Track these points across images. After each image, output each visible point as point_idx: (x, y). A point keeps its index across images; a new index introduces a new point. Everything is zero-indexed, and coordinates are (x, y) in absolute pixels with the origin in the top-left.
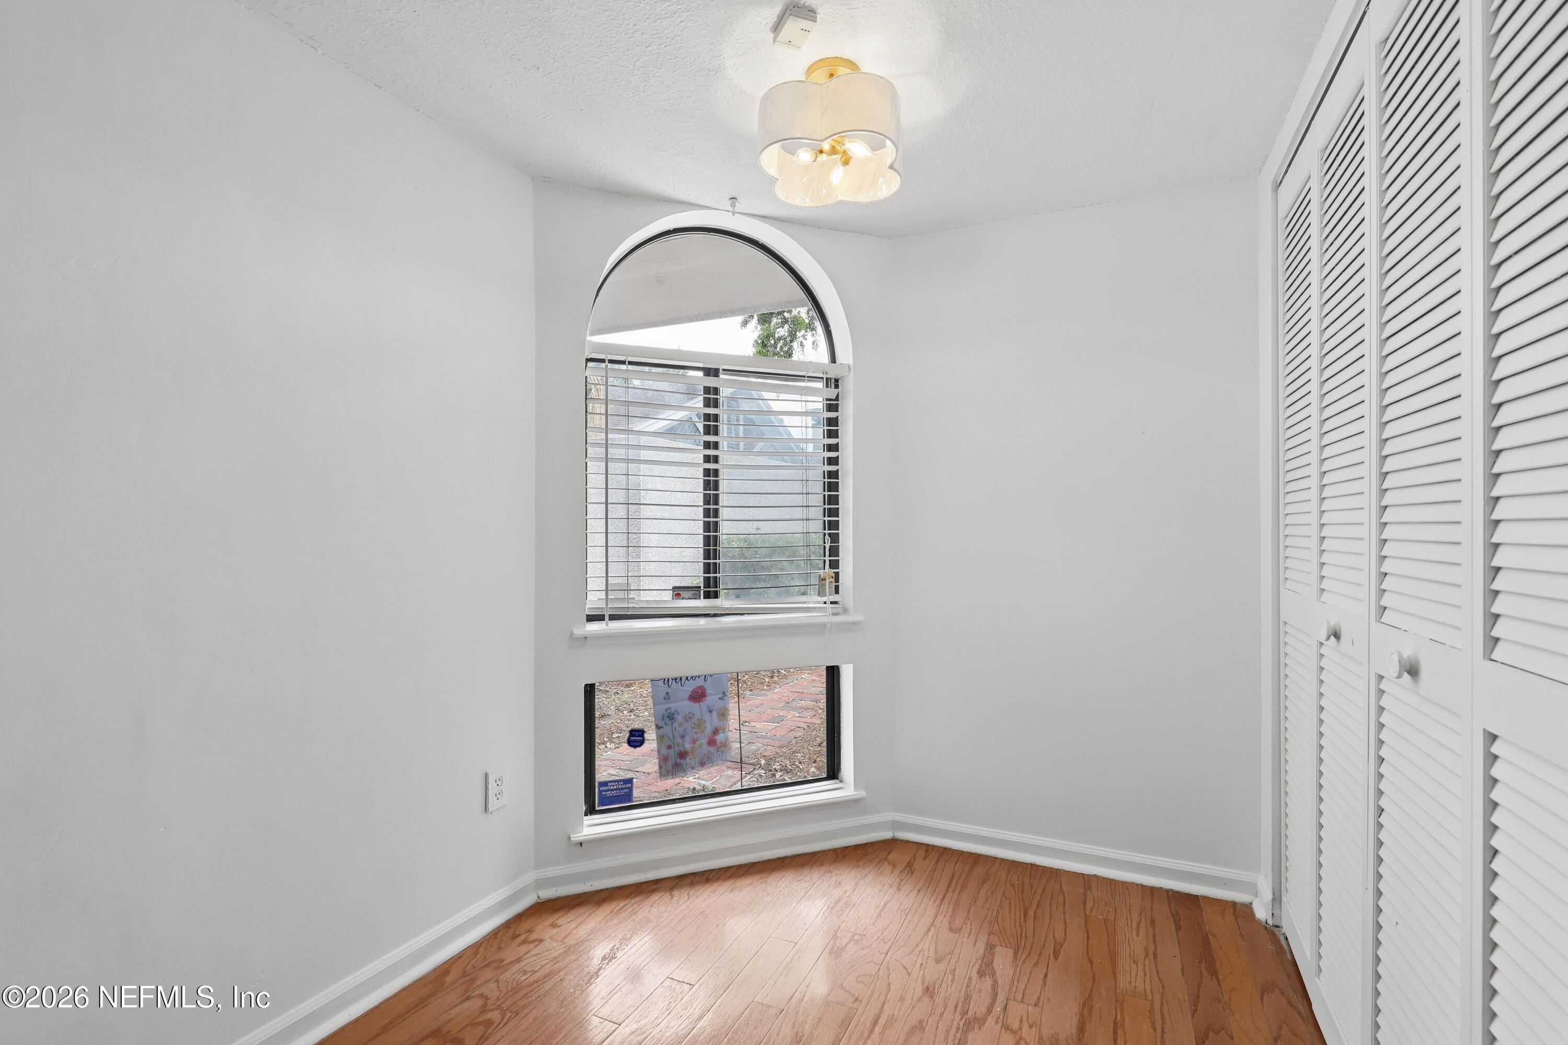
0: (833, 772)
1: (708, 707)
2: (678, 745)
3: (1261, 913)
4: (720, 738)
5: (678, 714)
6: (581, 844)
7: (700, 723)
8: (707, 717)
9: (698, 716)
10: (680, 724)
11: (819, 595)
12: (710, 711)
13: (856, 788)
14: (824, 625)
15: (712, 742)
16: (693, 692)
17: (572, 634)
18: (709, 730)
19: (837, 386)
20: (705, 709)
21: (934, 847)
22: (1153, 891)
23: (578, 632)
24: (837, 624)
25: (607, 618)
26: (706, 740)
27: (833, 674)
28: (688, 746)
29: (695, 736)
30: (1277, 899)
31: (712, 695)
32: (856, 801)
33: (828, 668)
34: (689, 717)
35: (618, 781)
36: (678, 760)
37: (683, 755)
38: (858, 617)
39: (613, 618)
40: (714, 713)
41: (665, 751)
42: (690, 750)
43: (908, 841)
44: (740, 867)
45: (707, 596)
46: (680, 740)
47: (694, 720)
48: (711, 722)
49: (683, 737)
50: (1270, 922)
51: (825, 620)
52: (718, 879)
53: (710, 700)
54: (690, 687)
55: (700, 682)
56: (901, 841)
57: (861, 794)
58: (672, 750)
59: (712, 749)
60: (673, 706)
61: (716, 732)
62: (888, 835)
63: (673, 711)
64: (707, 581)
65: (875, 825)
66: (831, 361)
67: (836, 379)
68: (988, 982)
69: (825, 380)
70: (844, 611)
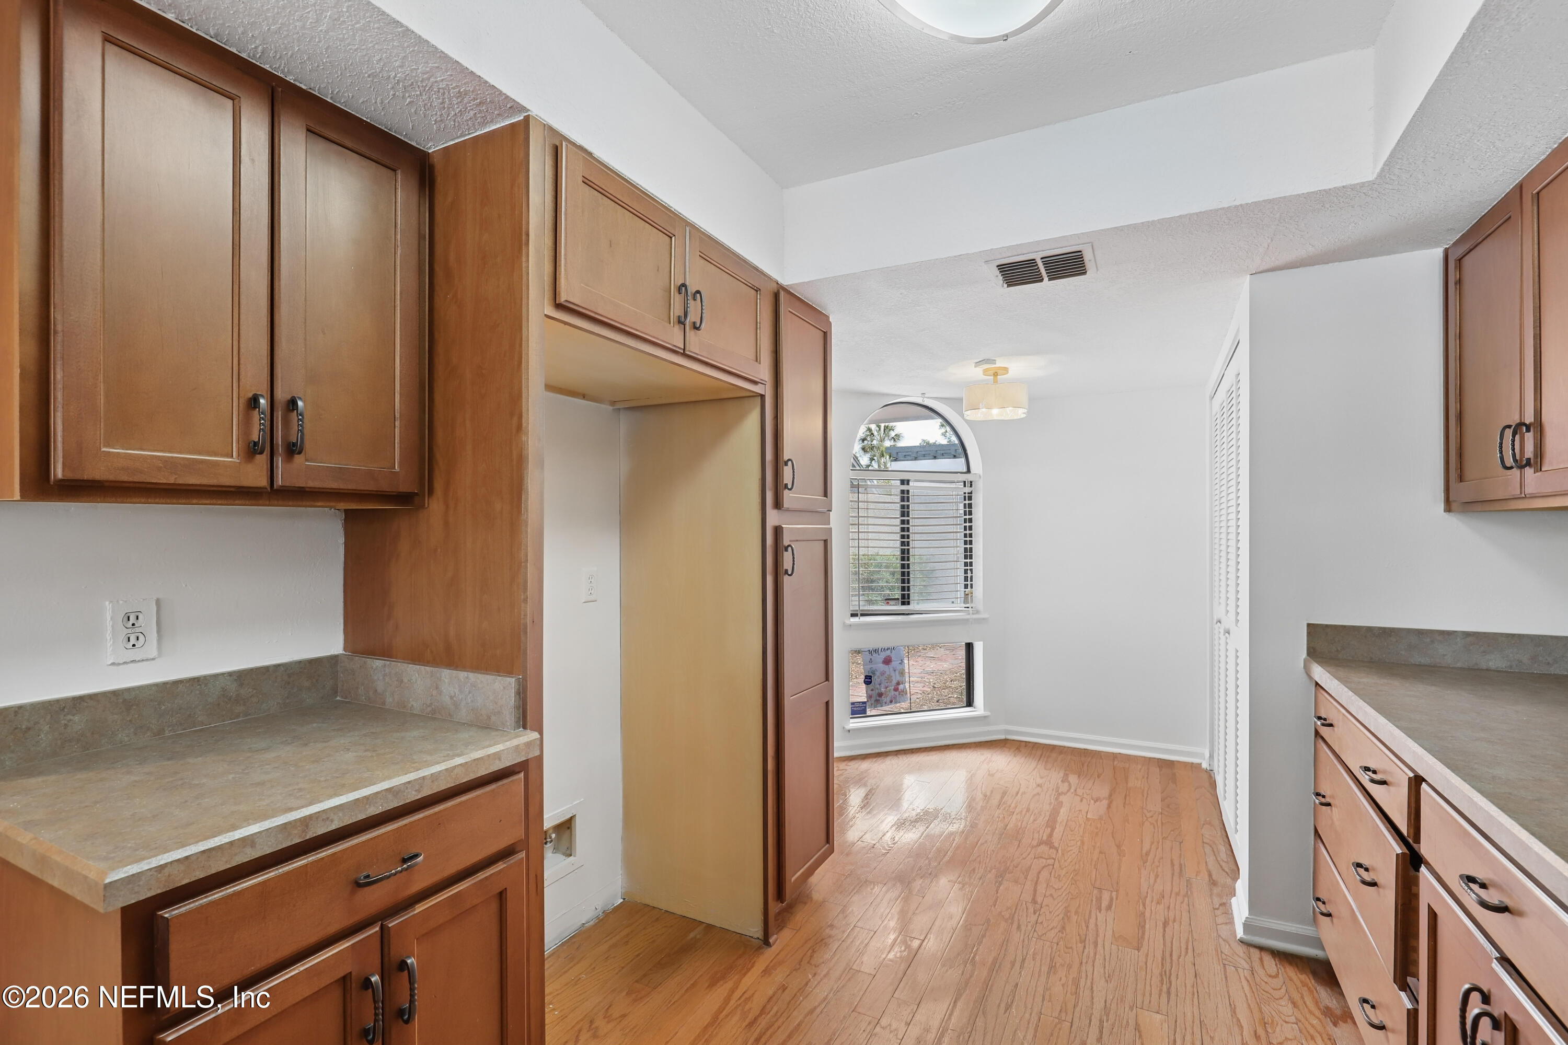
0: (970, 703)
1: (893, 668)
2: (877, 689)
3: (1205, 765)
4: (901, 687)
5: (877, 671)
6: (849, 731)
7: (889, 678)
8: (893, 674)
9: (888, 673)
10: (878, 677)
11: (964, 603)
12: (895, 671)
13: (984, 710)
14: (967, 620)
15: (896, 690)
16: (885, 659)
17: (844, 623)
18: (894, 682)
19: (971, 486)
20: (891, 669)
21: (1029, 742)
22: (1150, 760)
23: (847, 622)
24: (975, 619)
25: (859, 615)
26: (893, 687)
27: (969, 647)
28: (883, 690)
29: (887, 684)
30: (1211, 756)
31: (895, 661)
32: (985, 717)
33: (966, 643)
34: (883, 674)
35: (859, 702)
36: (878, 698)
37: (880, 695)
38: (985, 616)
39: (862, 615)
40: (897, 672)
41: (870, 692)
42: (883, 692)
43: (1014, 740)
44: (926, 748)
45: (903, 604)
46: (878, 686)
47: (886, 675)
48: (896, 678)
49: (880, 684)
50: (1208, 769)
51: (968, 617)
52: (917, 752)
53: (894, 664)
54: (883, 655)
55: (888, 653)
56: (1011, 740)
57: (988, 713)
58: (874, 692)
59: (897, 693)
60: (874, 666)
61: (898, 684)
62: (1003, 737)
63: (874, 669)
64: (903, 596)
65: (996, 731)
66: (969, 471)
67: (971, 482)
68: (1066, 784)
69: (965, 482)
70: (978, 612)
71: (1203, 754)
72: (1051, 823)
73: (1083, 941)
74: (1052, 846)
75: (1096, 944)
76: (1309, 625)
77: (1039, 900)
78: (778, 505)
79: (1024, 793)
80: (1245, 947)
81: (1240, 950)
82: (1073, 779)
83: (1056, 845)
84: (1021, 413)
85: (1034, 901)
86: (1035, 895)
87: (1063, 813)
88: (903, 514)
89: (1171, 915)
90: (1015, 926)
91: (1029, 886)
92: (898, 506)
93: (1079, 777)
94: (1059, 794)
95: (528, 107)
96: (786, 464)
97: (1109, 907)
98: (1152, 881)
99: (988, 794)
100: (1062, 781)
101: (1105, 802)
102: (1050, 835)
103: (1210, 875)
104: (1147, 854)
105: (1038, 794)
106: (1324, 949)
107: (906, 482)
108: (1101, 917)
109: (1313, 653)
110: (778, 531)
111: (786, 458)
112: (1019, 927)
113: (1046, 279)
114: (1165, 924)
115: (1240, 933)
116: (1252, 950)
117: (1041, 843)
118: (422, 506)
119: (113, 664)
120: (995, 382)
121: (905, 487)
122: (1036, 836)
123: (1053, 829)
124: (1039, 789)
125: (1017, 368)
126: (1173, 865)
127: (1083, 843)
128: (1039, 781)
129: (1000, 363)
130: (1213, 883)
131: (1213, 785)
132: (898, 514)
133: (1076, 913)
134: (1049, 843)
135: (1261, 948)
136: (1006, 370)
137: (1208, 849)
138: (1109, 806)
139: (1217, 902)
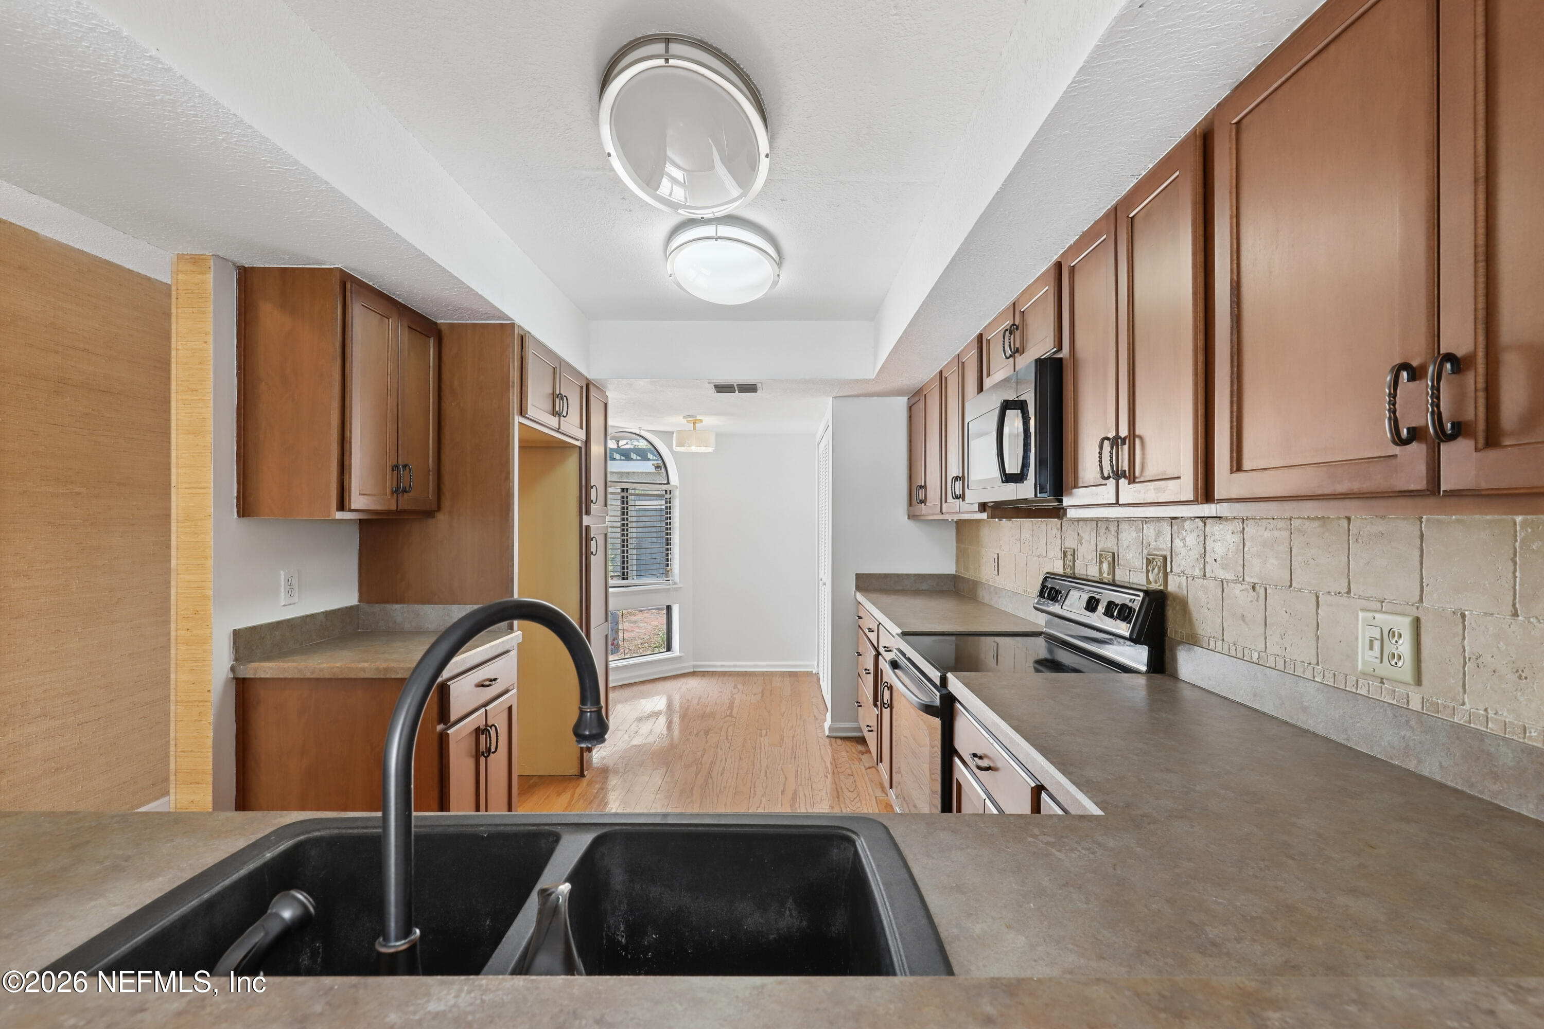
0: (669, 649)
3: (813, 671)
4: (616, 642)
11: (666, 577)
13: (680, 653)
14: (669, 589)
18: (613, 638)
19: (670, 494)
21: (710, 671)
24: (674, 589)
27: (669, 608)
32: (680, 657)
33: (667, 606)
38: (680, 586)
40: (615, 630)
43: (699, 671)
44: (641, 682)
45: (623, 579)
48: (614, 634)
50: (816, 673)
51: (669, 587)
52: (636, 685)
57: (682, 654)
61: (615, 639)
62: (694, 670)
64: (623, 574)
65: (688, 666)
66: (668, 483)
67: (670, 491)
68: (736, 690)
69: (666, 491)
70: (675, 584)
71: (814, 665)
72: (731, 707)
73: (755, 748)
74: (732, 717)
75: (761, 748)
76: (856, 574)
77: (730, 738)
78: (588, 513)
79: (711, 697)
80: (829, 739)
81: (828, 740)
82: (740, 686)
83: (735, 716)
84: (710, 450)
85: (727, 738)
86: (727, 736)
87: (737, 703)
88: (623, 514)
89: (796, 733)
90: (719, 748)
91: (723, 734)
92: (619, 508)
93: (743, 685)
94: (733, 695)
95: (514, 318)
96: (592, 487)
97: (766, 735)
98: (787, 722)
99: (690, 699)
100: (734, 688)
101: (760, 695)
102: (731, 712)
103: (815, 716)
104: (784, 713)
105: (720, 696)
106: (862, 732)
107: (625, 490)
108: (762, 739)
109: (858, 588)
110: (588, 528)
111: (592, 485)
112: (721, 749)
113: (737, 391)
114: (793, 737)
115: (827, 733)
116: (832, 739)
117: (726, 716)
118: (434, 517)
119: (284, 605)
120: (694, 428)
121: (625, 494)
122: (723, 714)
123: (732, 710)
124: (720, 694)
125: (708, 421)
126: (797, 715)
127: (749, 713)
128: (720, 690)
129: (698, 417)
130: (816, 719)
131: (818, 679)
132: (619, 513)
133: (750, 739)
134: (731, 716)
135: (836, 738)
136: (701, 421)
137: (814, 707)
138: (762, 696)
139: (817, 726)
